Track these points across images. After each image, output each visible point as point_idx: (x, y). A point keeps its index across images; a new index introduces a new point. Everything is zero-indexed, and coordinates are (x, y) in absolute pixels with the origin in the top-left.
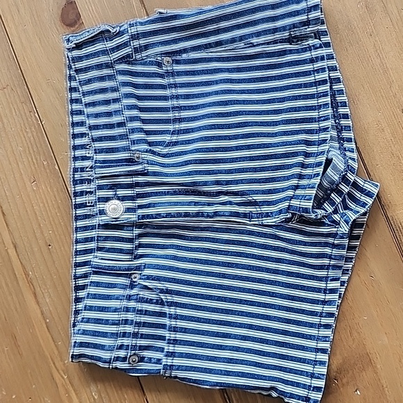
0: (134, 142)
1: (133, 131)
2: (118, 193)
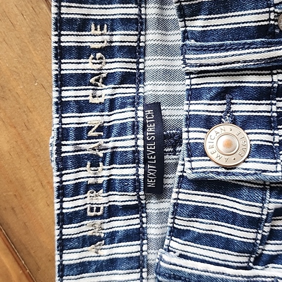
2: (234, 108)
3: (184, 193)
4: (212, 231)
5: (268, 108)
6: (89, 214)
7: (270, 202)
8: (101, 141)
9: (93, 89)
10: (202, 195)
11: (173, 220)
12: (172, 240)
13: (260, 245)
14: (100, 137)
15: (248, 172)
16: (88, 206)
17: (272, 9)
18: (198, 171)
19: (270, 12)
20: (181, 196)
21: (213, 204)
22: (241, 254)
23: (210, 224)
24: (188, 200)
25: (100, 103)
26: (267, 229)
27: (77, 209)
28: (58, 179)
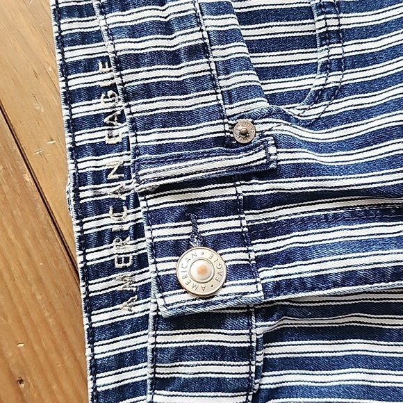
0: (230, 97)
1: (227, 67)
2: (201, 228)
3: (162, 335)
4: (199, 373)
5: (237, 223)
6: (117, 265)
7: (257, 327)
8: (123, 183)
9: (108, 129)
10: (183, 334)
11: (153, 370)
12: (155, 394)
13: (256, 379)
14: (121, 179)
15: (228, 298)
16: (115, 257)
17: (226, 120)
18: (173, 307)
19: (224, 124)
20: (159, 339)
21: (196, 341)
22: (236, 394)
23: (196, 366)
24: (168, 343)
25: (118, 143)
26: (260, 358)
27: (103, 260)
28: (79, 228)
